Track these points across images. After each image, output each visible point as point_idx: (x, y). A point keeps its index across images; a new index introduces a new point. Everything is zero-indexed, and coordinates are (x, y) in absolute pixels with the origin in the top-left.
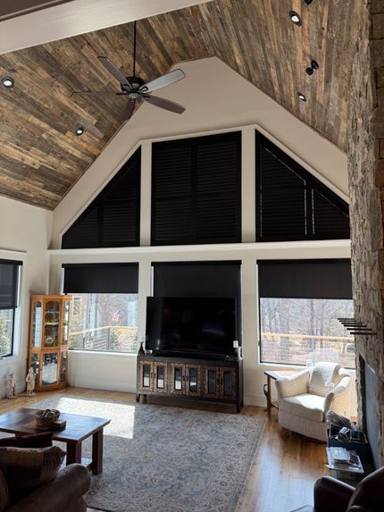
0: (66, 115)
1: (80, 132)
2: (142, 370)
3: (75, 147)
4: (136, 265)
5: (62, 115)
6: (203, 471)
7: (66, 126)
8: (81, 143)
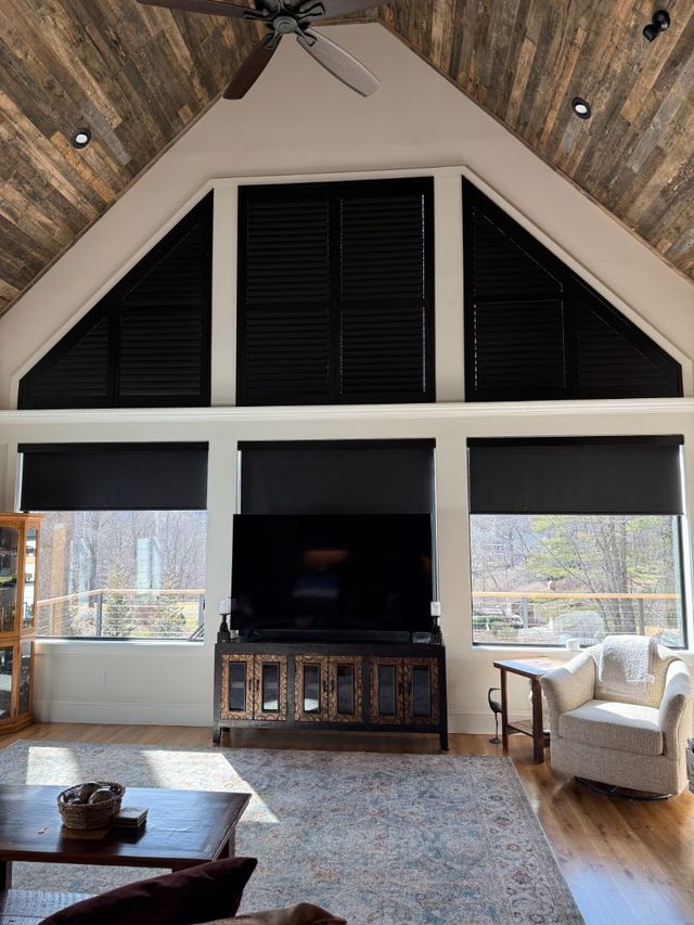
0: (58, 90)
1: (82, 139)
2: (226, 675)
3: (65, 174)
4: (202, 448)
5: (51, 87)
6: (469, 892)
7: (55, 116)
8: (80, 167)
